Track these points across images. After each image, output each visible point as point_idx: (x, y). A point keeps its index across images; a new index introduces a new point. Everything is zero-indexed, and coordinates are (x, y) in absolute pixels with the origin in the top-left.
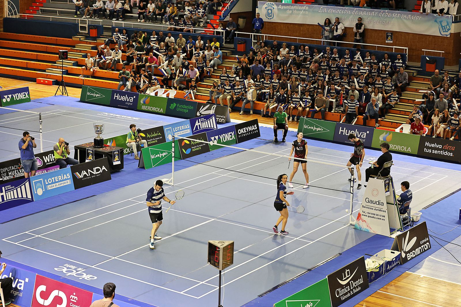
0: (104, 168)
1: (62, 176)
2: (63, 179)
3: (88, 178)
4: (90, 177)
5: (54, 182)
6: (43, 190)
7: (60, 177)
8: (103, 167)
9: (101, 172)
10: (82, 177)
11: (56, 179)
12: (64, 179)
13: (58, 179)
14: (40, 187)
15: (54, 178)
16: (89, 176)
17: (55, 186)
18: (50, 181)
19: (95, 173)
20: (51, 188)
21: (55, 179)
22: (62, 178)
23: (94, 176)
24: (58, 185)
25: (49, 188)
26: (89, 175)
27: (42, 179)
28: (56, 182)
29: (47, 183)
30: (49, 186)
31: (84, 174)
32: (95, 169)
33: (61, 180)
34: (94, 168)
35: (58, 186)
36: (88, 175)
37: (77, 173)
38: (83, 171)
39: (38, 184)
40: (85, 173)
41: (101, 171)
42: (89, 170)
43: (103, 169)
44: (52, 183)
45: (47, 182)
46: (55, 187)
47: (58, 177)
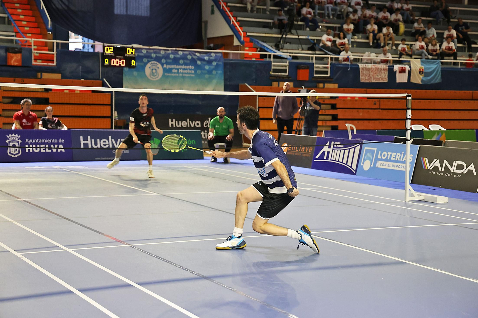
0: (472, 167)
1: (402, 154)
2: (401, 160)
3: (439, 174)
4: (442, 174)
5: (388, 158)
6: (371, 164)
7: (398, 156)
8: (472, 165)
9: (465, 173)
10: (431, 169)
11: (393, 156)
12: (403, 160)
13: (395, 158)
14: (369, 159)
15: (391, 153)
16: (441, 172)
17: (387, 165)
18: (384, 155)
19: (453, 169)
20: (381, 167)
21: (391, 155)
22: (400, 158)
23: (449, 175)
24: (391, 166)
25: (380, 165)
26: (443, 170)
27: (376, 149)
28: (390, 161)
29: (379, 157)
30: (380, 162)
31: (435, 164)
32: (456, 163)
33: (399, 160)
34: (454, 161)
35: (391, 168)
36: (440, 170)
37: (426, 159)
38: (435, 160)
39: (369, 154)
40: (438, 164)
41: (464, 171)
42: (445, 162)
43: (469, 168)
44: (386, 160)
45: (381, 156)
46: (386, 167)
47: (396, 154)
